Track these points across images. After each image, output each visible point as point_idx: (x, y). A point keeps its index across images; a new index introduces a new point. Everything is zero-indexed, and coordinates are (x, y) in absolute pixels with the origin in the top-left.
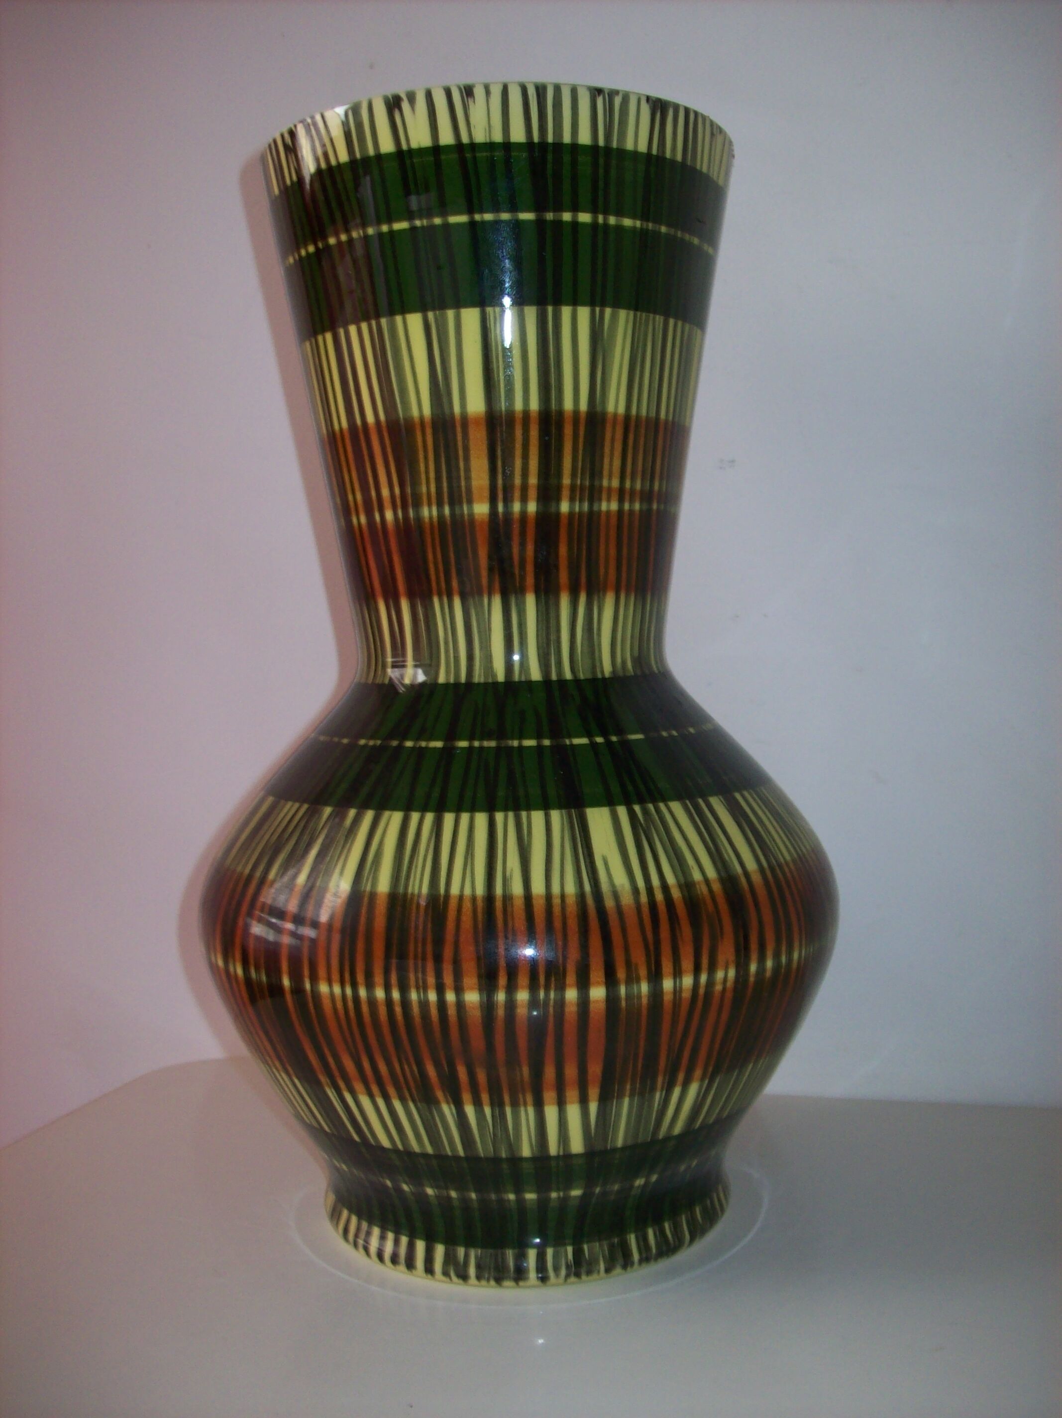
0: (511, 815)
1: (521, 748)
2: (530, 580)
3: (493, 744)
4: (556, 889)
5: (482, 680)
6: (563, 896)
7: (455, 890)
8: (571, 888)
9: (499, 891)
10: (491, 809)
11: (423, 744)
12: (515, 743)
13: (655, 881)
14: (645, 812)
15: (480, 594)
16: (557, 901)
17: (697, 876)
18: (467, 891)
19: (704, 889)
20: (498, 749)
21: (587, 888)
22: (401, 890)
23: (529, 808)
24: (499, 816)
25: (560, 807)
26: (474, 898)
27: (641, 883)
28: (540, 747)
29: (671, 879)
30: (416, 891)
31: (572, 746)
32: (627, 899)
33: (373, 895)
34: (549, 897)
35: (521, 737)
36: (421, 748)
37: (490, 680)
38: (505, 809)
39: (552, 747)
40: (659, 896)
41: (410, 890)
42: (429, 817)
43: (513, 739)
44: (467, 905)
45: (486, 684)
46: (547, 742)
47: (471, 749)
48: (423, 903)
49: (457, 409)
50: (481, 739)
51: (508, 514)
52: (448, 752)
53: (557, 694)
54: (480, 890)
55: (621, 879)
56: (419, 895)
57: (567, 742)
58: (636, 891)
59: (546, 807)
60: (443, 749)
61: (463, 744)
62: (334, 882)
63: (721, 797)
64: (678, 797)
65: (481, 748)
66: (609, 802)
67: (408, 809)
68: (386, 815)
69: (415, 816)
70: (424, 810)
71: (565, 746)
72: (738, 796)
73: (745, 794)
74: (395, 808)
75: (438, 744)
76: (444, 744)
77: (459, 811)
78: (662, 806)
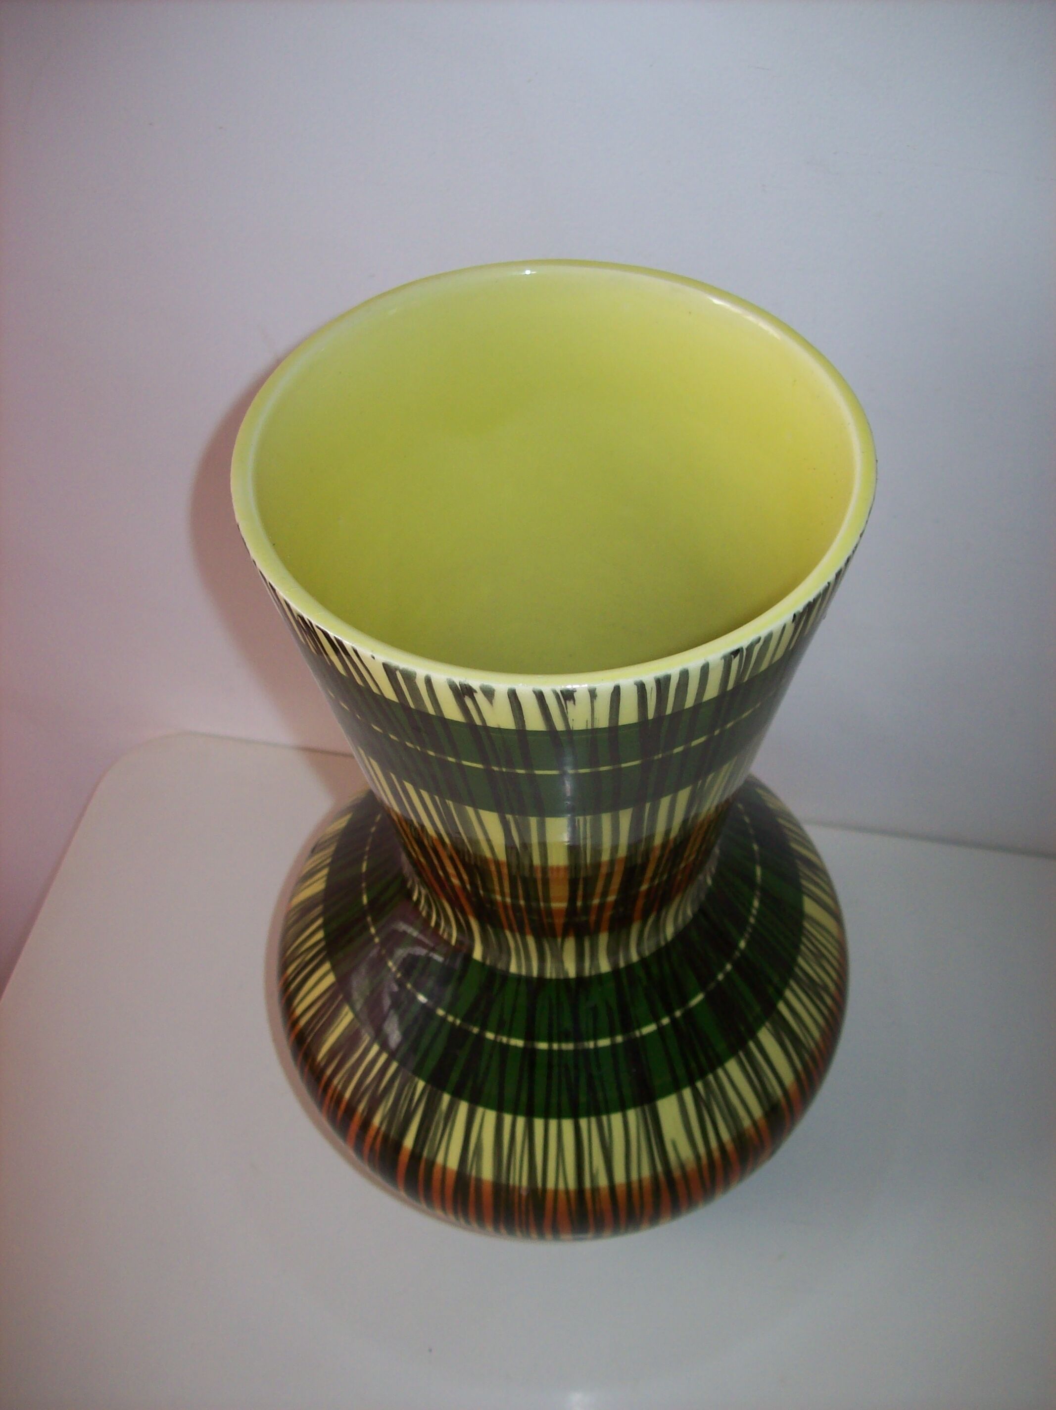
0: (593, 1120)
1: (597, 1049)
3: (569, 1046)
4: (634, 1176)
5: (554, 976)
6: (640, 1181)
7: (551, 1184)
8: (646, 1172)
9: (587, 1184)
10: (575, 1116)
11: (505, 1040)
12: (591, 1045)
13: (714, 1144)
14: (707, 1085)
15: (554, 936)
16: (635, 1185)
17: (747, 1123)
18: (561, 1186)
19: (752, 1131)
20: (576, 1052)
21: (659, 1168)
22: (503, 1180)
23: (608, 1112)
24: (583, 1122)
25: (634, 1105)
26: (567, 1191)
27: (702, 1150)
28: (614, 1046)
29: (725, 1136)
30: (517, 1183)
31: (643, 1037)
32: (691, 1164)
33: (479, 1180)
34: (629, 1183)
35: (596, 1038)
36: (501, 1044)
37: (562, 977)
38: (588, 1115)
39: (625, 1043)
40: (716, 1154)
41: (511, 1182)
42: (521, 1121)
43: (588, 1039)
44: (562, 1196)
45: (558, 980)
46: (619, 1039)
47: (550, 1051)
48: (524, 1193)
49: (537, 861)
50: (560, 1041)
52: (529, 1053)
53: (625, 981)
54: (572, 1184)
55: (686, 1152)
56: (520, 1187)
57: (637, 1033)
58: (698, 1157)
59: (623, 1108)
60: (525, 1049)
61: (543, 1046)
62: (440, 1159)
63: (768, 1024)
64: (733, 1052)
65: (560, 1051)
66: (676, 1088)
67: (500, 1109)
68: (480, 1110)
69: (508, 1118)
70: (515, 1113)
71: (636, 1039)
72: (782, 1007)
73: (788, 994)
74: (487, 1106)
75: (519, 1043)
76: (525, 1044)
77: (546, 1116)
78: (720, 1072)
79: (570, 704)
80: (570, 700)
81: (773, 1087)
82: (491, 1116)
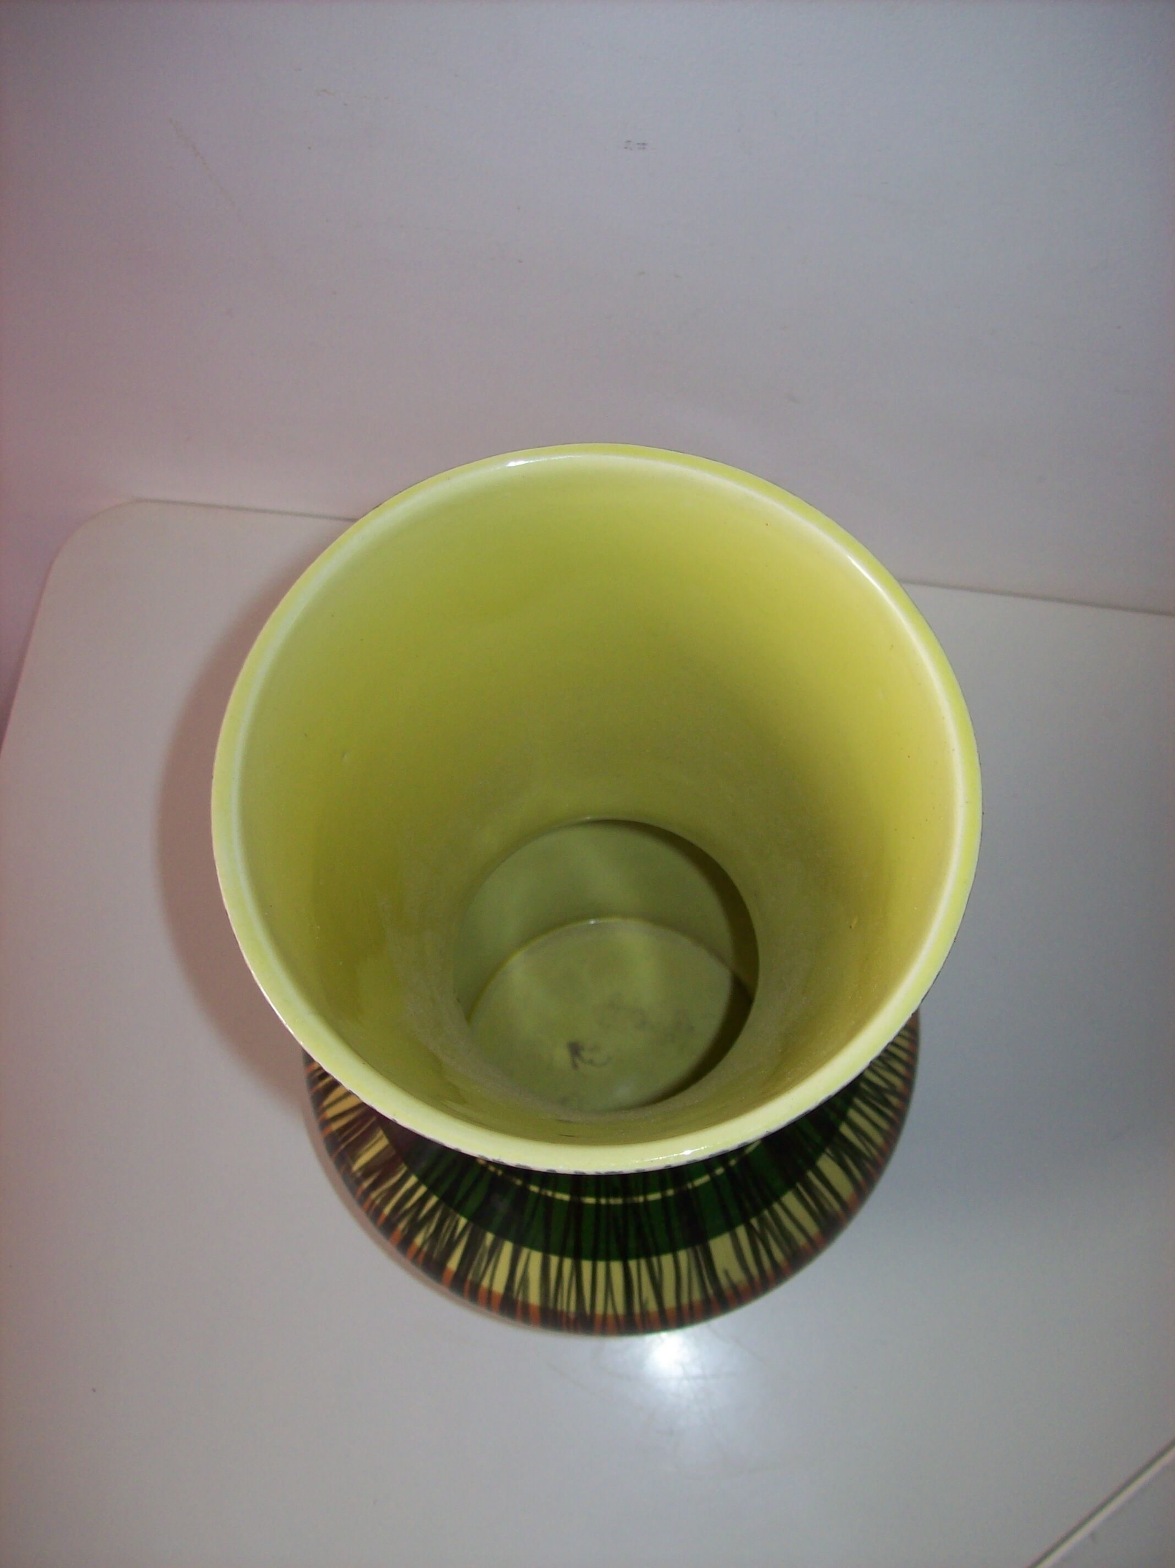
0: (643, 1263)
1: (646, 1203)
3: (619, 1201)
4: (685, 1300)
6: (691, 1303)
7: (599, 1310)
8: (697, 1296)
9: (637, 1308)
10: (624, 1258)
11: (550, 1193)
12: (641, 1199)
13: (767, 1265)
14: (762, 1221)
18: (610, 1311)
19: (806, 1244)
20: (625, 1206)
21: (710, 1291)
22: (551, 1305)
23: (659, 1252)
24: (632, 1264)
25: (686, 1246)
26: (616, 1315)
27: (754, 1270)
28: (664, 1200)
30: (565, 1309)
31: (696, 1189)
33: (526, 1303)
35: (645, 1192)
36: (546, 1197)
38: (637, 1257)
39: (676, 1196)
41: (559, 1307)
42: (568, 1263)
43: (638, 1194)
44: (611, 1319)
46: (670, 1192)
47: (598, 1205)
48: (572, 1314)
50: (608, 1196)
52: (576, 1206)
54: (621, 1310)
55: (738, 1276)
56: (568, 1312)
57: (690, 1186)
59: (673, 1250)
60: (570, 1203)
61: (590, 1200)
62: (485, 1283)
63: (828, 1151)
64: (790, 1185)
65: (608, 1206)
66: (730, 1227)
67: (546, 1251)
68: (525, 1252)
69: (554, 1260)
70: (562, 1254)
71: (688, 1190)
72: (845, 1130)
73: (853, 1114)
74: (533, 1247)
75: (566, 1197)
76: (571, 1198)
77: (594, 1258)
78: (776, 1206)
81: (830, 1205)
82: (536, 1257)
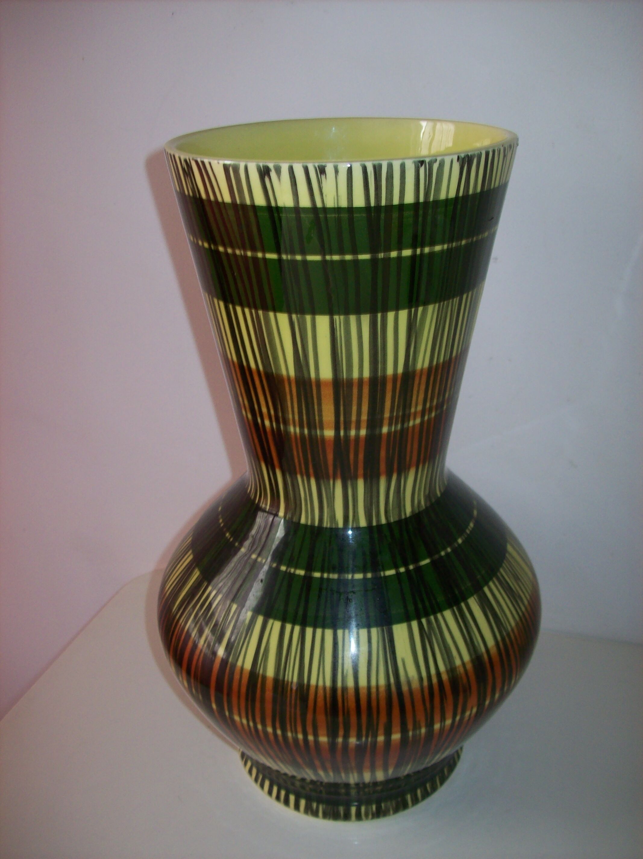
1: (353, 580)
2: (361, 471)
3: (335, 576)
4: (373, 683)
5: (329, 526)
6: (377, 687)
7: (313, 682)
8: (382, 682)
9: (339, 684)
10: (335, 627)
11: (292, 570)
12: (350, 576)
13: (433, 671)
14: (429, 622)
15: (328, 478)
16: (374, 690)
17: (458, 662)
18: (321, 683)
19: (462, 670)
20: (339, 580)
21: (392, 680)
22: (281, 677)
24: (340, 632)
25: (377, 625)
26: (324, 688)
27: (424, 673)
28: (365, 580)
29: (442, 668)
30: (290, 680)
31: (385, 577)
32: (415, 684)
33: (264, 677)
34: (369, 688)
35: (353, 572)
36: (290, 573)
37: (334, 527)
38: (343, 627)
39: (372, 578)
40: (435, 680)
41: (286, 678)
42: (297, 629)
43: (348, 573)
44: (321, 692)
45: (331, 529)
46: (369, 575)
47: (322, 578)
48: (294, 688)
49: (313, 375)
50: (329, 572)
51: (347, 436)
52: (308, 579)
53: (376, 536)
54: (328, 683)
55: (412, 672)
56: (292, 682)
57: (382, 574)
58: (421, 679)
59: (368, 625)
60: (305, 577)
61: (317, 575)
62: (239, 663)
63: (475, 596)
64: (450, 606)
65: (328, 579)
66: (407, 619)
67: (284, 621)
68: (271, 621)
69: (288, 627)
70: (294, 623)
71: (381, 577)
72: (486, 589)
73: (491, 584)
74: (276, 618)
75: (301, 572)
76: (305, 573)
77: (315, 627)
78: (439, 616)
79: (323, 177)
80: (323, 175)
81: (478, 642)
82: (277, 625)
